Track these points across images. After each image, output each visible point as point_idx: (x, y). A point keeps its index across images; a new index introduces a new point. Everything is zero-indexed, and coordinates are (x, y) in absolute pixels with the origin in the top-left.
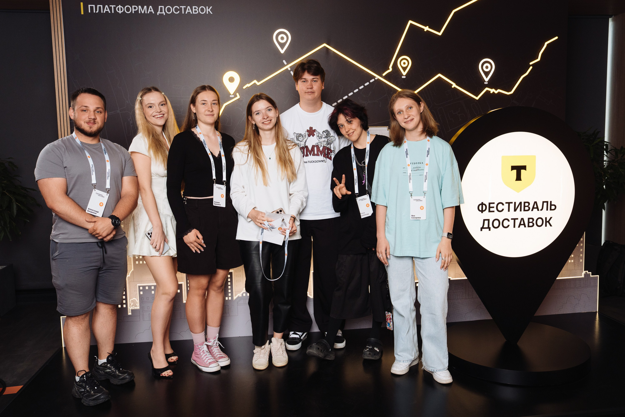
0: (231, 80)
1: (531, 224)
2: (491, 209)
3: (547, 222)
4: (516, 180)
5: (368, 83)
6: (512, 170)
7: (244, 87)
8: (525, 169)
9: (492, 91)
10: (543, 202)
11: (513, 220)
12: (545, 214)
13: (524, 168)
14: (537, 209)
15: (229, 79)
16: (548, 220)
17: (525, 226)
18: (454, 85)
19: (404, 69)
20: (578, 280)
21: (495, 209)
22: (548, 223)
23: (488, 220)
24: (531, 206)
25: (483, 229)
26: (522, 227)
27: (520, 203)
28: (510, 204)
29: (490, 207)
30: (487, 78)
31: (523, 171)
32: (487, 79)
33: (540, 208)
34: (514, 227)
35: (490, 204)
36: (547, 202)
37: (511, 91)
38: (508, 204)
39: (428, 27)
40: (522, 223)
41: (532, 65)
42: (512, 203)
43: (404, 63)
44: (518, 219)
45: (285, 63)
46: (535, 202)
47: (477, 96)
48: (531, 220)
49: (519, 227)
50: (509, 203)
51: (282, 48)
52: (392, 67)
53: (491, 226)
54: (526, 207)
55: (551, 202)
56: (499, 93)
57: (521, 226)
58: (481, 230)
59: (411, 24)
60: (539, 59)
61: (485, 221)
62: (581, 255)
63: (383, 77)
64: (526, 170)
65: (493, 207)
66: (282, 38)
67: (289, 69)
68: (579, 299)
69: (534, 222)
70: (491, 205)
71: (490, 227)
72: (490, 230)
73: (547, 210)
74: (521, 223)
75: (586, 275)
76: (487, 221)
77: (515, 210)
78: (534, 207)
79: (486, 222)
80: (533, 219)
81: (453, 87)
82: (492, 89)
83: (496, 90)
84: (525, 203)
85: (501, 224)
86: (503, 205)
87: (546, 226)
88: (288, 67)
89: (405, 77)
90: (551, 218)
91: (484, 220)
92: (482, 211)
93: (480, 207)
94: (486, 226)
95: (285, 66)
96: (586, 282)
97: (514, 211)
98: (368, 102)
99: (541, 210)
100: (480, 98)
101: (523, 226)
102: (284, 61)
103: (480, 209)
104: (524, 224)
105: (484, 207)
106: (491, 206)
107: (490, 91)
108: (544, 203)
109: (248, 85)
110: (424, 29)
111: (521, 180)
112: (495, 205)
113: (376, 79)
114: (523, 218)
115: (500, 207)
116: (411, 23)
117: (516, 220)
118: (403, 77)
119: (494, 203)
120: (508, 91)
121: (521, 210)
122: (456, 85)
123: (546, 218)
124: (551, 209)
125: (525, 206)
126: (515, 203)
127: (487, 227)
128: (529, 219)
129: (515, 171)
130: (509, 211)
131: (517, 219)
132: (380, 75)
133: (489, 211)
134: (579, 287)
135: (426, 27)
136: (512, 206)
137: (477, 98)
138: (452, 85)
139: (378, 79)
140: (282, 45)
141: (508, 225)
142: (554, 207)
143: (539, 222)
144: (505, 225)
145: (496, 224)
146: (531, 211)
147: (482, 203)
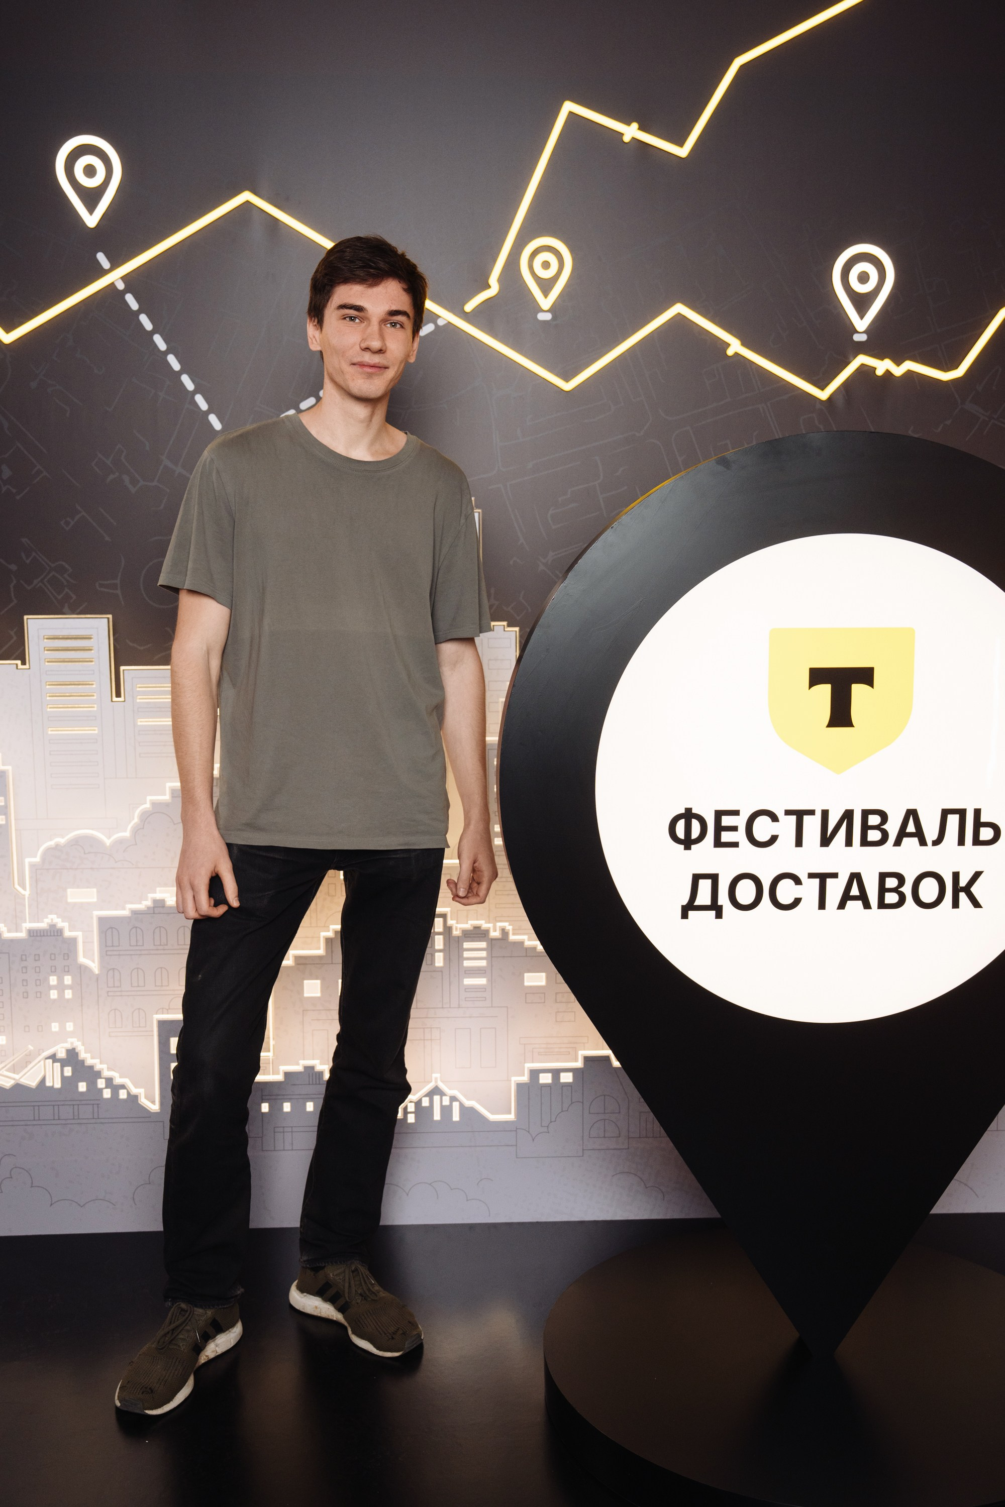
2: (726, 837)
4: (831, 724)
6: (811, 685)
8: (870, 683)
9: (882, 366)
10: (945, 813)
11: (818, 880)
13: (866, 676)
14: (916, 840)
16: (963, 883)
17: (867, 905)
18: (735, 346)
19: (546, 286)
21: (740, 836)
22: (963, 896)
23: (714, 878)
24: (893, 828)
25: (691, 913)
26: (854, 906)
27: (848, 815)
28: (806, 818)
29: (719, 829)
30: (862, 317)
31: (858, 690)
32: (861, 324)
33: (931, 833)
34: (822, 905)
35: (719, 814)
36: (962, 813)
37: (956, 367)
38: (794, 818)
39: (635, 125)
40: (855, 891)
42: (812, 812)
43: (546, 265)
44: (839, 875)
45: (105, 264)
46: (912, 814)
47: (822, 388)
48: (891, 883)
49: (842, 906)
50: (800, 815)
51: (91, 209)
52: (500, 280)
54: (870, 832)
55: (977, 812)
56: (909, 374)
57: (849, 903)
58: (685, 916)
59: (571, 114)
63: (466, 316)
64: (873, 687)
65: (734, 829)
66: (90, 171)
67: (121, 286)
69: (907, 889)
70: (726, 821)
71: (719, 903)
72: (719, 915)
73: (961, 842)
74: (852, 894)
76: (709, 882)
77: (826, 841)
79: (705, 886)
80: (901, 879)
81: (730, 352)
82: (882, 358)
84: (866, 813)
86: (773, 821)
87: (956, 904)
88: (115, 277)
89: (548, 317)
90: (977, 875)
91: (696, 878)
92: (688, 843)
94: (704, 898)
95: (104, 272)
97: (822, 845)
99: (936, 843)
100: (833, 395)
101: (859, 903)
102: (101, 257)
103: (680, 833)
104: (863, 897)
105: (696, 826)
106: (724, 824)
107: (876, 368)
110: (624, 135)
111: (850, 724)
112: (740, 822)
113: (441, 322)
116: (570, 112)
117: (828, 880)
118: (542, 317)
119: (736, 813)
120: (946, 369)
121: (849, 842)
122: (743, 345)
123: (956, 876)
124: (977, 842)
125: (865, 827)
126: (825, 814)
127: (708, 902)
128: (883, 876)
129: (825, 691)
130: (799, 843)
131: (835, 875)
132: (456, 308)
133: (718, 843)
135: (629, 124)
136: (812, 825)
137: (823, 395)
138: (728, 345)
139: (449, 322)
140: (91, 197)
141: (796, 899)
142: (986, 834)
143: (929, 890)
144: (784, 897)
145: (746, 890)
146: (894, 845)
147: (688, 810)
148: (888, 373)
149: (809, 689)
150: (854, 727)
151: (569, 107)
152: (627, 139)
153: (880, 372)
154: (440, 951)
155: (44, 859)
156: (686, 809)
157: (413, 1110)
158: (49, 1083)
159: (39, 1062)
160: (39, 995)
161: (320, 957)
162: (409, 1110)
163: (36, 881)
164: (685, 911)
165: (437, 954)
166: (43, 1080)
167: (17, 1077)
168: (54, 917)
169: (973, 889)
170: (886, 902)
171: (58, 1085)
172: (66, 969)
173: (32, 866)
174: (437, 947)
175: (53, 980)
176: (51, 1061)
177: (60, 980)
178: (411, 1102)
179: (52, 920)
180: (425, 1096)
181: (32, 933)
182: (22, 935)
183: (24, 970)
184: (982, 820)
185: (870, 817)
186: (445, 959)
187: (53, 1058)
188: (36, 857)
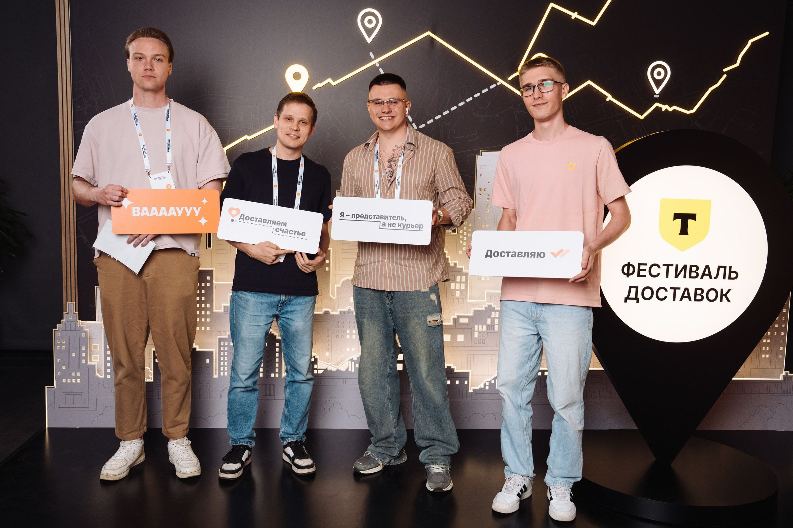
0: (297, 76)
1: (699, 297)
2: (642, 273)
3: (724, 295)
4: (681, 233)
5: (486, 90)
6: (674, 219)
7: (314, 88)
9: (664, 107)
10: (719, 267)
11: (673, 290)
12: (721, 284)
13: (693, 217)
14: (708, 277)
15: (294, 75)
16: (724, 293)
17: (690, 300)
18: (610, 98)
20: (773, 383)
21: (646, 273)
22: (724, 297)
23: (637, 288)
24: (700, 272)
26: (686, 300)
27: (685, 267)
28: (670, 267)
29: (639, 270)
30: (658, 89)
31: (690, 222)
32: (657, 91)
33: (714, 274)
34: (674, 299)
35: (640, 265)
36: (725, 267)
37: (692, 109)
38: (666, 267)
39: (576, 13)
40: (686, 294)
41: (726, 73)
42: (672, 265)
44: (681, 289)
45: (373, 57)
46: (707, 267)
47: (642, 115)
48: (699, 292)
49: (681, 300)
50: (668, 266)
51: (369, 36)
53: (640, 296)
54: (692, 273)
55: (730, 267)
56: (674, 110)
58: (625, 301)
59: (553, 8)
60: (737, 64)
61: (632, 289)
62: (781, 349)
63: (509, 82)
64: (695, 220)
65: (645, 270)
66: (370, 22)
67: (378, 65)
68: (774, 411)
69: (704, 294)
70: (642, 267)
71: (638, 297)
72: (638, 302)
73: (724, 278)
74: (685, 295)
75: (785, 377)
76: (635, 289)
77: (677, 276)
78: (705, 273)
79: (633, 291)
80: (702, 291)
81: (607, 100)
82: (664, 104)
83: (671, 107)
84: (691, 266)
85: (655, 294)
86: (659, 268)
87: (721, 301)
88: (376, 62)
90: (729, 290)
91: (630, 288)
92: (628, 275)
93: (626, 268)
94: (633, 295)
95: (372, 60)
96: (786, 388)
97: (675, 277)
98: (485, 117)
99: (715, 278)
100: (645, 118)
101: (687, 299)
102: (371, 54)
103: (626, 271)
104: (689, 297)
105: (631, 268)
107: (662, 108)
108: (721, 269)
109: (320, 85)
110: (572, 16)
111: (687, 234)
112: (647, 268)
113: (498, 84)
114: (688, 288)
115: (655, 271)
117: (677, 290)
119: (646, 264)
120: (688, 110)
121: (685, 277)
122: (612, 97)
123: (722, 290)
124: (730, 278)
125: (691, 271)
126: (677, 266)
127: (634, 297)
128: (696, 289)
129: (679, 221)
130: (667, 276)
131: (679, 288)
132: (505, 79)
133: (639, 275)
134: (775, 394)
135: (574, 12)
137: (642, 117)
138: (607, 97)
139: (502, 84)
140: (369, 32)
141: (665, 297)
142: (733, 275)
143: (712, 295)
144: (661, 295)
145: (648, 293)
146: (701, 278)
147: (629, 263)
148: (666, 110)
149: (674, 220)
150: (688, 235)
151: (552, 5)
152: (573, 18)
153: (663, 110)
154: (497, 325)
155: (342, 285)
156: (628, 262)
157: (488, 384)
158: (350, 370)
159: (346, 362)
160: (342, 337)
161: (451, 326)
162: (486, 385)
163: (338, 293)
164: (626, 300)
165: (495, 326)
166: (348, 369)
167: (337, 367)
168: (350, 306)
169: (727, 295)
170: (697, 299)
171: (353, 371)
172: (354, 327)
173: (338, 288)
174: (496, 323)
175: (348, 331)
176: (351, 361)
177: (351, 331)
178: (487, 381)
179: (349, 308)
180: (492, 379)
181: (341, 313)
182: (338, 313)
183: (338, 327)
184: (732, 270)
185: (693, 267)
186: (498, 328)
187: (352, 360)
188: (339, 284)
